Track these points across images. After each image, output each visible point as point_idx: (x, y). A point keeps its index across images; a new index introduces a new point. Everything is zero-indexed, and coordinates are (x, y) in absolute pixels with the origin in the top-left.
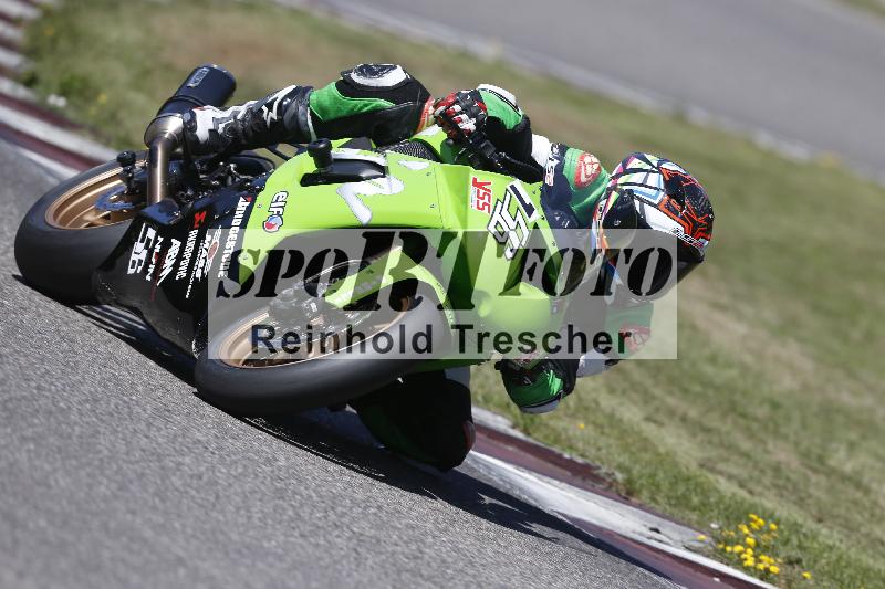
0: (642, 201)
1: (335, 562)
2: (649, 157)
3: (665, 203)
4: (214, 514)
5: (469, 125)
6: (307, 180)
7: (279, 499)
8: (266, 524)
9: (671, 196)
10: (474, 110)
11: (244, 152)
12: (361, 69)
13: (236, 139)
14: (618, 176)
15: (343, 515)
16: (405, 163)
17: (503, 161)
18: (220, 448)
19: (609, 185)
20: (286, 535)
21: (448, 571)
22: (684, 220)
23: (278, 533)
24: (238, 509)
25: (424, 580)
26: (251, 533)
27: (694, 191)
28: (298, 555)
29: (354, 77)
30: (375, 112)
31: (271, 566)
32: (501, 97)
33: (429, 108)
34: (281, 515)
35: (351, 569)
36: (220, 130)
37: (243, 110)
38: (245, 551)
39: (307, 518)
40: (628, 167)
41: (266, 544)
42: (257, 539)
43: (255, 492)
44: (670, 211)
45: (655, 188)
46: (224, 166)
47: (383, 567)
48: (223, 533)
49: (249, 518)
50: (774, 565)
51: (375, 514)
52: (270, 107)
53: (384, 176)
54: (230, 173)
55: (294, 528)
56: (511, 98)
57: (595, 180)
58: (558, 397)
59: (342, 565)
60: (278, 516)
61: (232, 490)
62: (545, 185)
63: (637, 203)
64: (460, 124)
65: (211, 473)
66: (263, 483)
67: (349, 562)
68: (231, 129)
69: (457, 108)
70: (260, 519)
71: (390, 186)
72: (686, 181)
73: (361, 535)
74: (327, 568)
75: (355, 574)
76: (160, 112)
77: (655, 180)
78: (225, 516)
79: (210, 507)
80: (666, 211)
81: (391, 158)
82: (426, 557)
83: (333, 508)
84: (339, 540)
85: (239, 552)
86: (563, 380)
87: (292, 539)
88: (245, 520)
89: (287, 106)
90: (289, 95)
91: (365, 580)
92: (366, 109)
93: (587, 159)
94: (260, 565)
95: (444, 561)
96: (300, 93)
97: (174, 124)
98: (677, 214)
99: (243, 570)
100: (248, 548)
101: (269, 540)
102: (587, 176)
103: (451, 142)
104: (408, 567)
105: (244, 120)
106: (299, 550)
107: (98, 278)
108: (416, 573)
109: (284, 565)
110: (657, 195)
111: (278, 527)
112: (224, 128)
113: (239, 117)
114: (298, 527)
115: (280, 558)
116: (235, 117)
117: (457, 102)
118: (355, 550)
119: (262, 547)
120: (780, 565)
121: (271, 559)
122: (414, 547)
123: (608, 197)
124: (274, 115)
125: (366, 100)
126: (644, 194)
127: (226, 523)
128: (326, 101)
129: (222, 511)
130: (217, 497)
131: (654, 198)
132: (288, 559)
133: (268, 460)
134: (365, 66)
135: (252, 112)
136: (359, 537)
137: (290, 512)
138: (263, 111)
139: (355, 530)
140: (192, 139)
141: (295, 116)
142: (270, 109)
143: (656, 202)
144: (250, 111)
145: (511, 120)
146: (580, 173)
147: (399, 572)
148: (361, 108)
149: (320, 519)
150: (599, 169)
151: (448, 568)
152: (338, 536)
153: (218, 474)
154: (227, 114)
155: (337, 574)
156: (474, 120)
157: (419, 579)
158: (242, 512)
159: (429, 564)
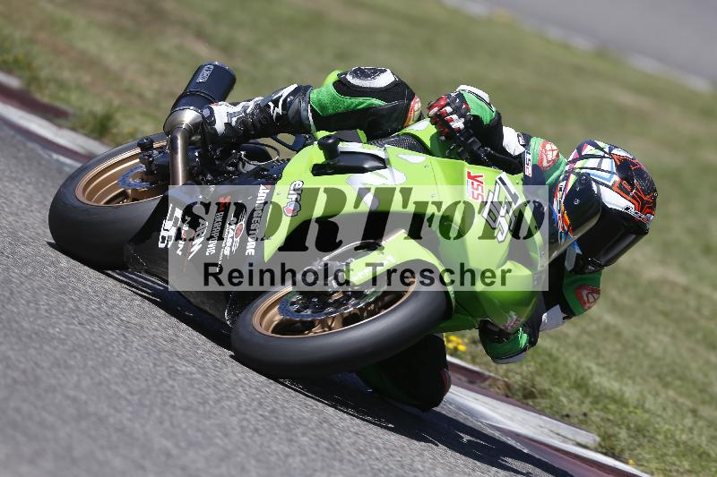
0: (597, 182)
1: (108, 345)
2: (601, 144)
3: (617, 185)
4: (9, 306)
5: (458, 124)
6: (318, 170)
7: (61, 293)
8: (51, 314)
9: (622, 179)
10: (463, 111)
11: (252, 141)
12: (355, 72)
13: (246, 130)
14: (574, 161)
15: (114, 306)
16: (405, 157)
17: (488, 155)
18: (13, 253)
19: (567, 168)
20: (67, 323)
21: (199, 352)
22: (634, 199)
23: (60, 322)
24: (28, 302)
25: (180, 359)
26: (39, 322)
27: (641, 173)
28: (78, 339)
29: (349, 78)
30: (369, 109)
31: (55, 348)
32: (477, 96)
33: (416, 105)
34: (63, 307)
35: (120, 350)
36: (234, 124)
37: (251, 105)
38: (34, 336)
39: (84, 309)
40: (583, 154)
41: (51, 331)
42: (44, 327)
43: (43, 288)
44: (622, 191)
45: (610, 172)
46: (236, 153)
47: (146, 349)
48: (17, 322)
49: (37, 309)
50: (462, 344)
51: (140, 306)
52: (276, 102)
53: (385, 167)
54: (240, 159)
55: (73, 318)
56: (485, 96)
57: (555, 164)
58: (525, 350)
59: (113, 348)
60: (61, 308)
61: (24, 287)
62: (525, 176)
63: (594, 184)
64: (451, 124)
65: (6, 273)
66: (48, 281)
67: (118, 345)
68: (242, 122)
69: (449, 109)
70: (46, 311)
71: (393, 176)
72: (634, 165)
73: (128, 322)
74: (100, 350)
75: (124, 354)
76: (175, 105)
77: (608, 164)
78: (18, 308)
79: (6, 301)
80: (619, 191)
81: (390, 152)
82: (181, 340)
83: (105, 301)
84: (110, 327)
85: (30, 337)
86: (529, 335)
87: (72, 327)
88: (34, 311)
89: (291, 101)
90: (293, 93)
91: (132, 359)
92: (361, 107)
93: (548, 147)
94: (47, 348)
95: (195, 344)
96: (301, 91)
97: (189, 116)
98: (628, 194)
99: (32, 351)
100: (36, 334)
101: (54, 327)
102: (548, 162)
103: (443, 138)
104: (167, 348)
105: (252, 114)
106: (78, 334)
107: (131, 249)
108: (173, 353)
109: (66, 347)
110: (611, 177)
111: (61, 316)
112: (236, 122)
113: (248, 111)
114: (77, 317)
115: (63, 342)
116: (245, 112)
117: (448, 104)
118: (124, 335)
119: (48, 333)
120: (466, 344)
121: (55, 343)
122: (171, 332)
123: (567, 178)
124: (279, 110)
125: (361, 99)
126: (599, 177)
127: (19, 313)
128: (326, 99)
129: (16, 305)
130: (12, 293)
131: (609, 181)
132: (69, 342)
133: (53, 262)
134: (359, 69)
135: (260, 107)
136: (126, 325)
137: (71, 305)
138: (269, 107)
139: (124, 318)
140: (213, 132)
141: (298, 112)
142: (276, 105)
143: (610, 184)
144: (257, 106)
145: (487, 116)
146: (542, 159)
147: (159, 352)
148: (357, 105)
149: (94, 310)
150: (558, 156)
151: (198, 349)
152: (109, 324)
153: (12, 274)
154: (238, 108)
155: (108, 355)
156: (463, 120)
157: (176, 358)
158: (32, 305)
159: (183, 346)
